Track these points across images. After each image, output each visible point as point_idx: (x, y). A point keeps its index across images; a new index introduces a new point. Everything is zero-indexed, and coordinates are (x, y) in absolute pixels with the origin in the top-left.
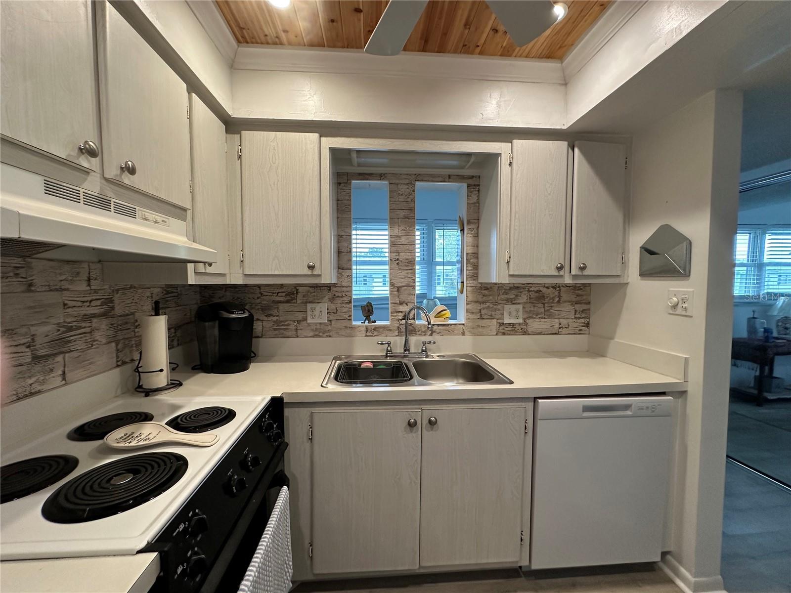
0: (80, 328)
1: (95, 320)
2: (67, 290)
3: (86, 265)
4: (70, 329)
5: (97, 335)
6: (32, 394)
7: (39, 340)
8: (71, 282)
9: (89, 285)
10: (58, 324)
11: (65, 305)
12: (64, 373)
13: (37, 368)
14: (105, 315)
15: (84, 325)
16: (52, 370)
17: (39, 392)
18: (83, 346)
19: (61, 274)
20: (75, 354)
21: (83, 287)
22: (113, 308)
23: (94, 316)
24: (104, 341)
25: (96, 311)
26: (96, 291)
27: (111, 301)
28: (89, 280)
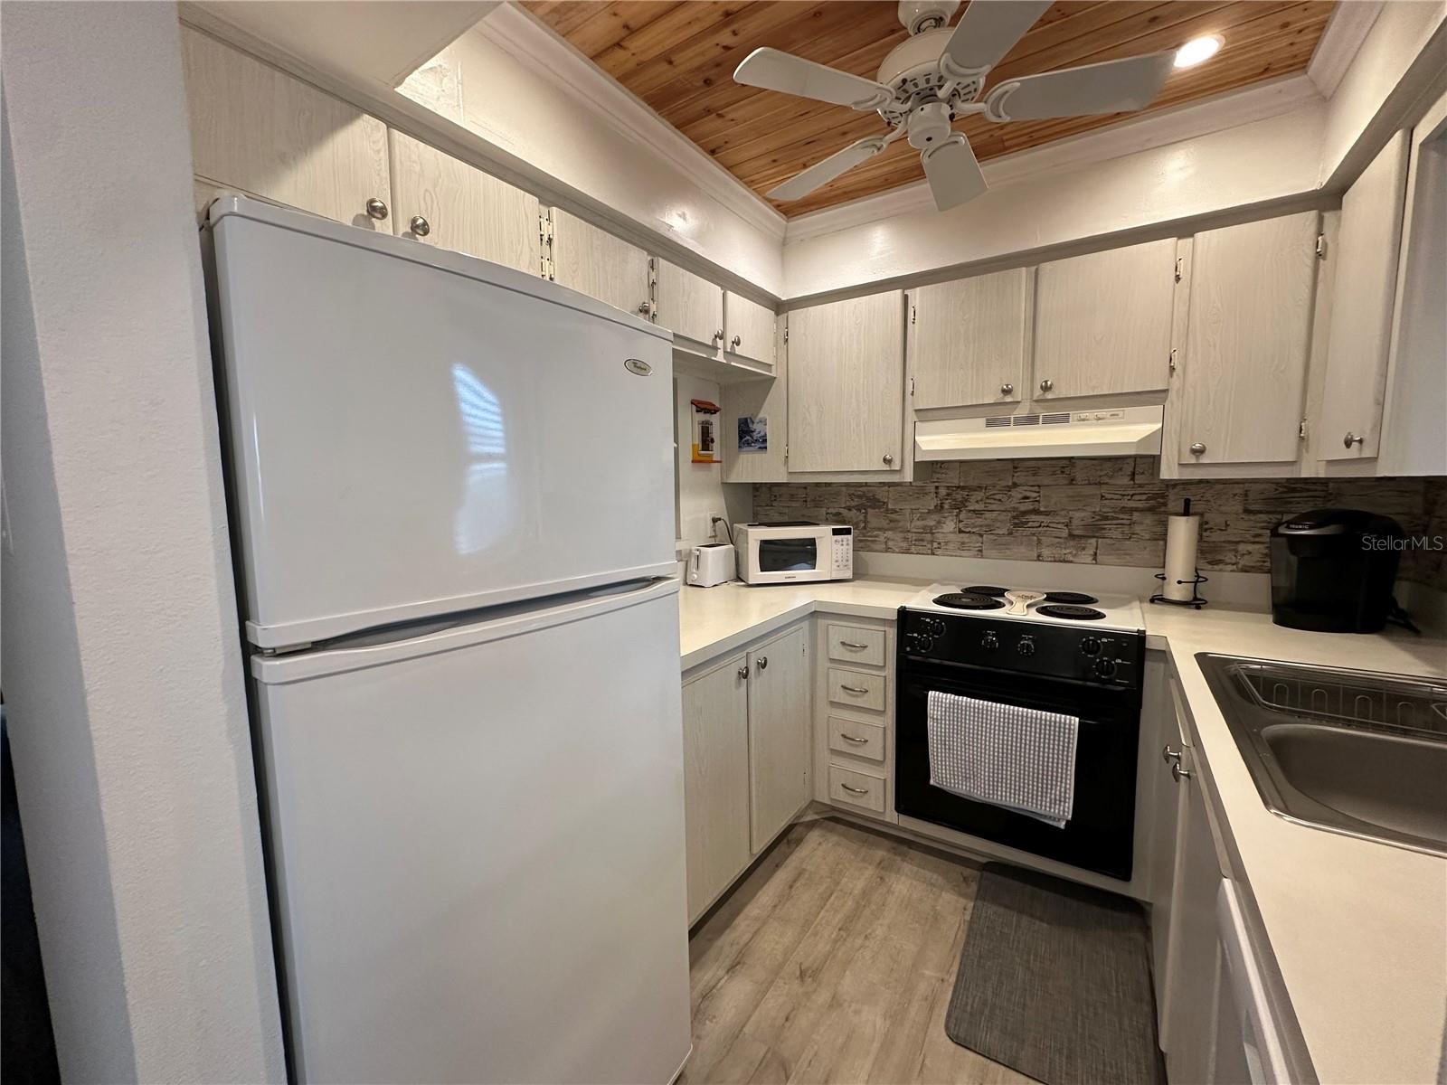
0: (1117, 519)
1: (1136, 514)
2: (1107, 484)
3: (1131, 461)
4: (1106, 518)
5: (1137, 529)
6: (1065, 561)
7: (1075, 522)
8: (1111, 477)
9: (1133, 479)
10: (1094, 512)
11: (1102, 496)
12: (1096, 554)
13: (1072, 543)
14: (1151, 510)
15: (1121, 516)
16: (1084, 549)
17: (1071, 562)
18: (1120, 536)
19: (1101, 470)
20: (1108, 541)
21: (1126, 481)
22: (1165, 504)
23: (1136, 510)
24: (1147, 537)
25: (1140, 505)
26: (1140, 486)
27: (1163, 496)
28: (1133, 474)
